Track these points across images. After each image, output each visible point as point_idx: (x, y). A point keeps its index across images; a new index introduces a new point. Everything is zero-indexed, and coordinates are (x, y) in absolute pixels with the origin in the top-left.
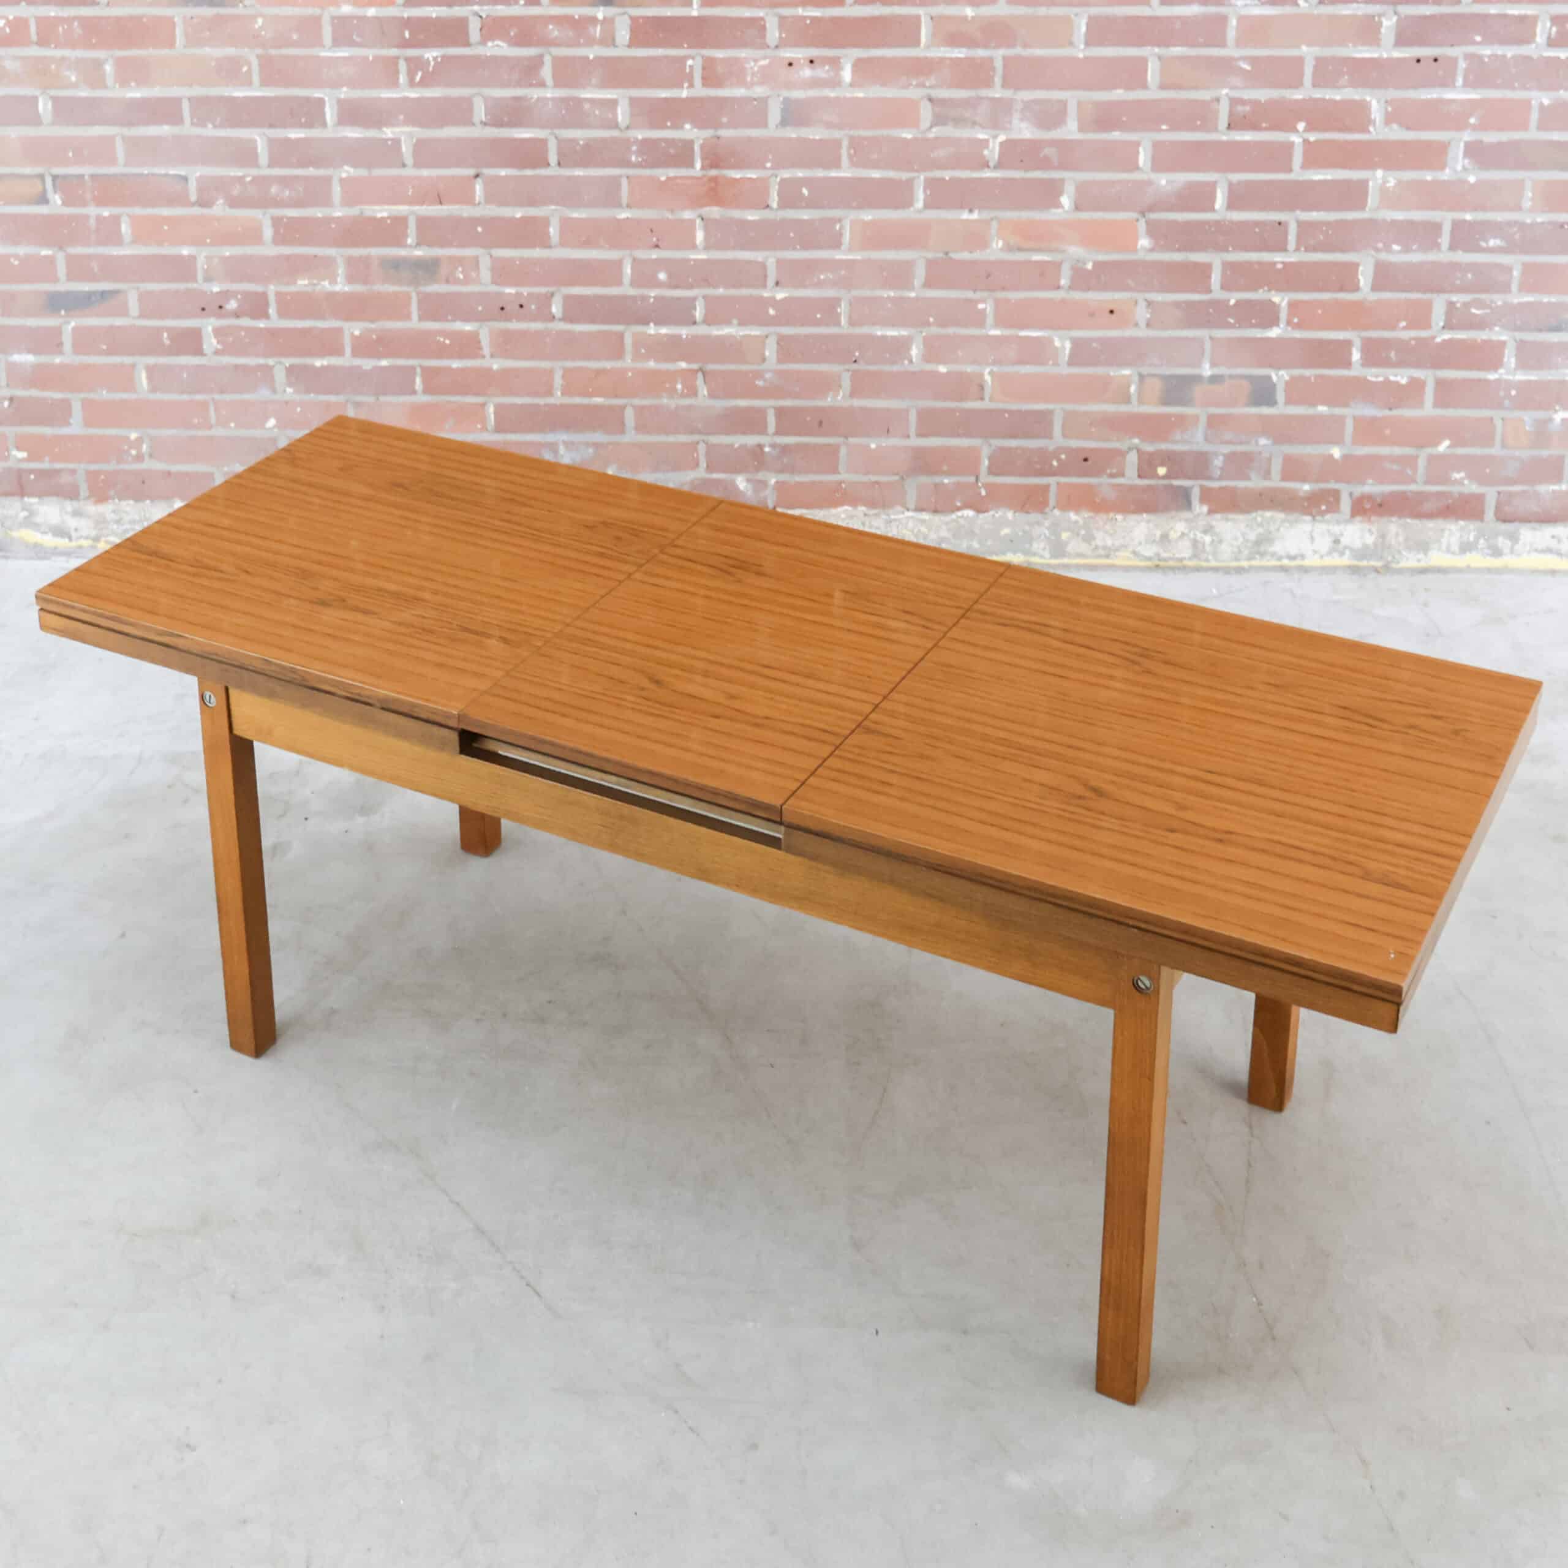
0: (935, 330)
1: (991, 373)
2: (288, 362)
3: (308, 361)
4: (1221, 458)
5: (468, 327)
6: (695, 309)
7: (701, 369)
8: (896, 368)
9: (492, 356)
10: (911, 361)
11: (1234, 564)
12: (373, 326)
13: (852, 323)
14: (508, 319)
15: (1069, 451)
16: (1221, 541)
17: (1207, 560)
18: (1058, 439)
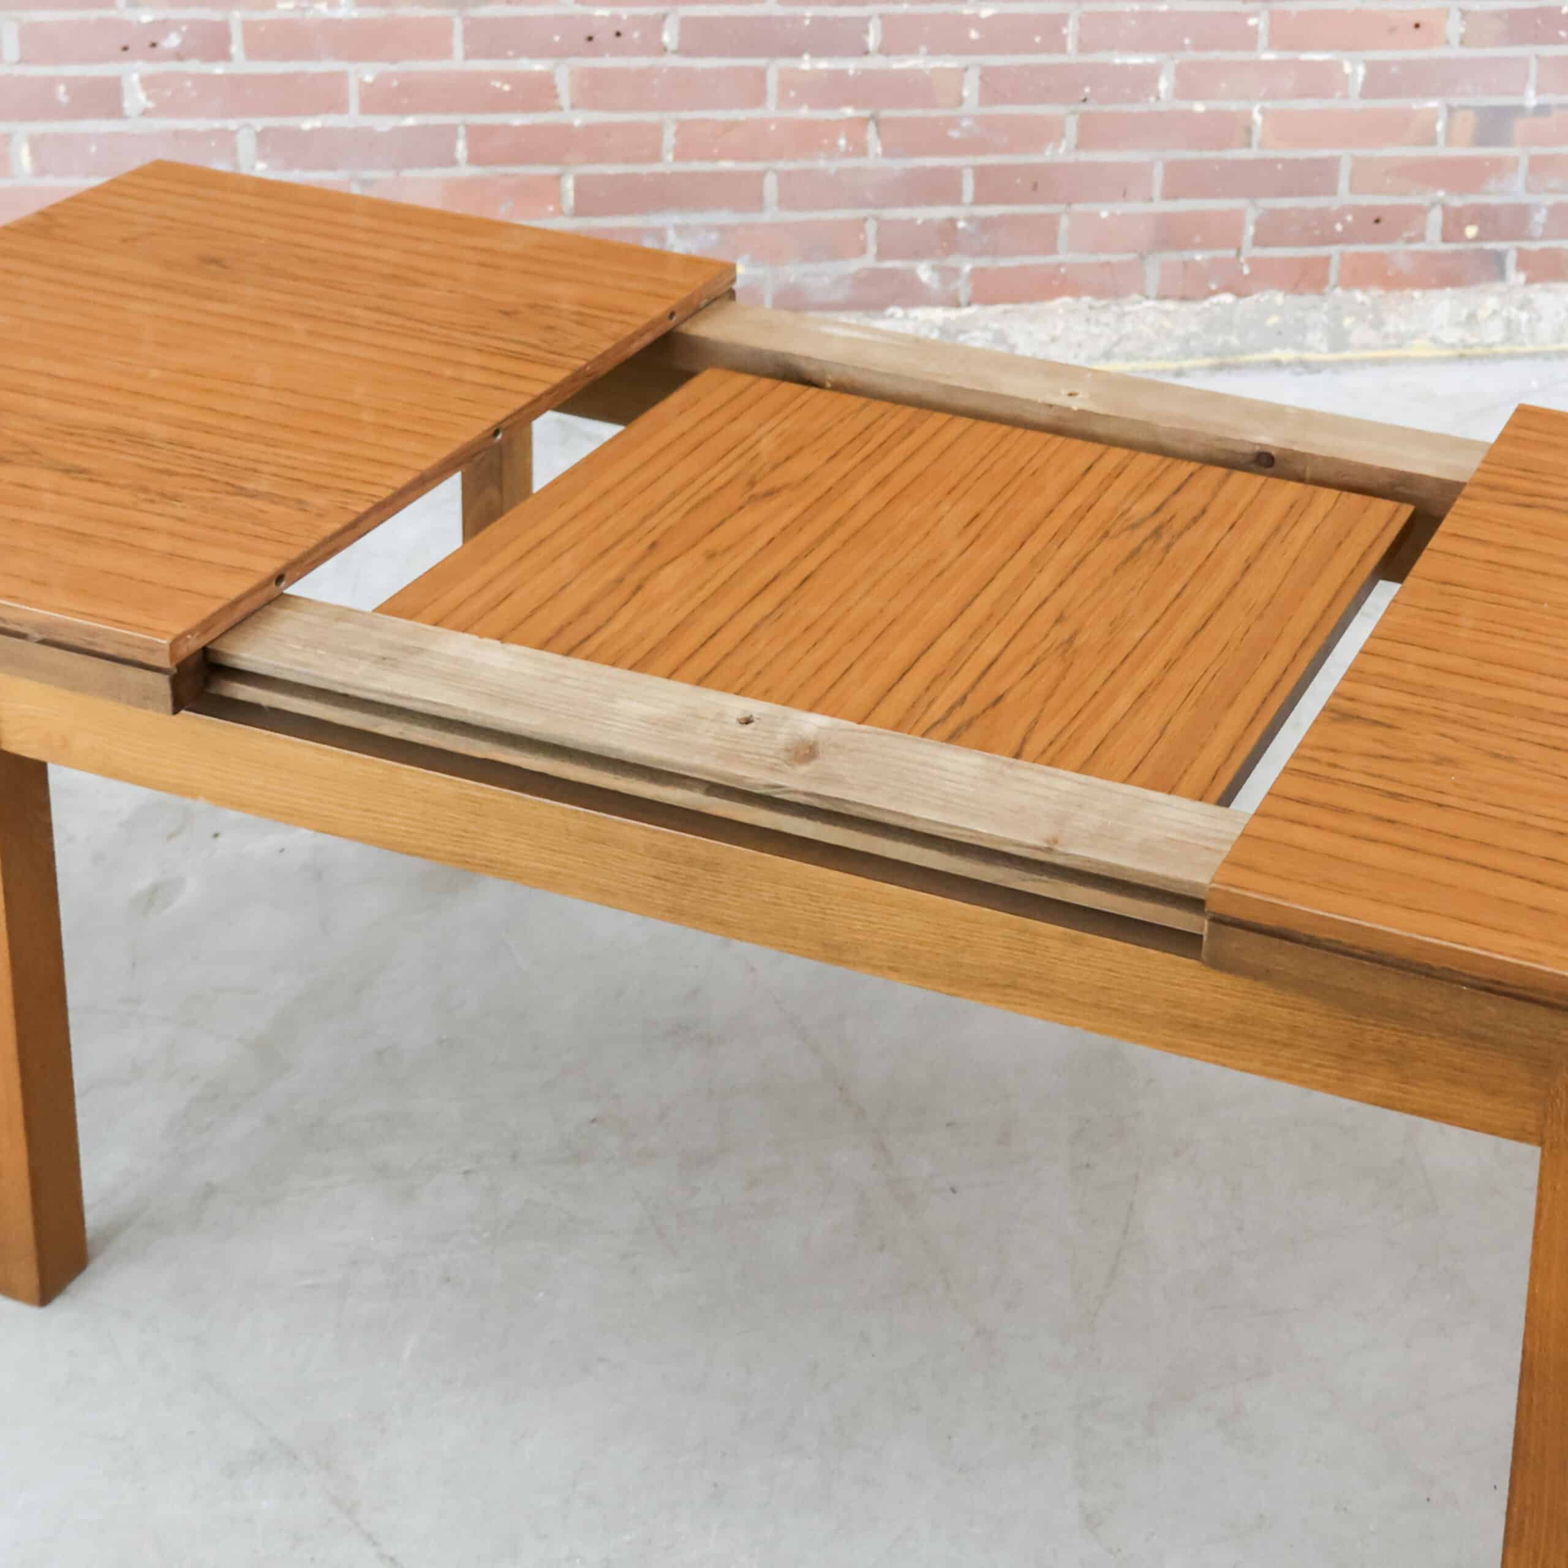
0: (1191, 55)
1: (1263, 111)
2: (259, 123)
3: (290, 122)
4: (1544, 212)
5: (538, 66)
6: (867, 32)
7: (872, 117)
8: (1138, 108)
9: (573, 106)
10: (1158, 98)
11: (1555, 347)
12: (393, 68)
13: (1083, 48)
14: (598, 54)
15: (1355, 210)
16: (1540, 319)
17: (1522, 344)
18: (1345, 195)
